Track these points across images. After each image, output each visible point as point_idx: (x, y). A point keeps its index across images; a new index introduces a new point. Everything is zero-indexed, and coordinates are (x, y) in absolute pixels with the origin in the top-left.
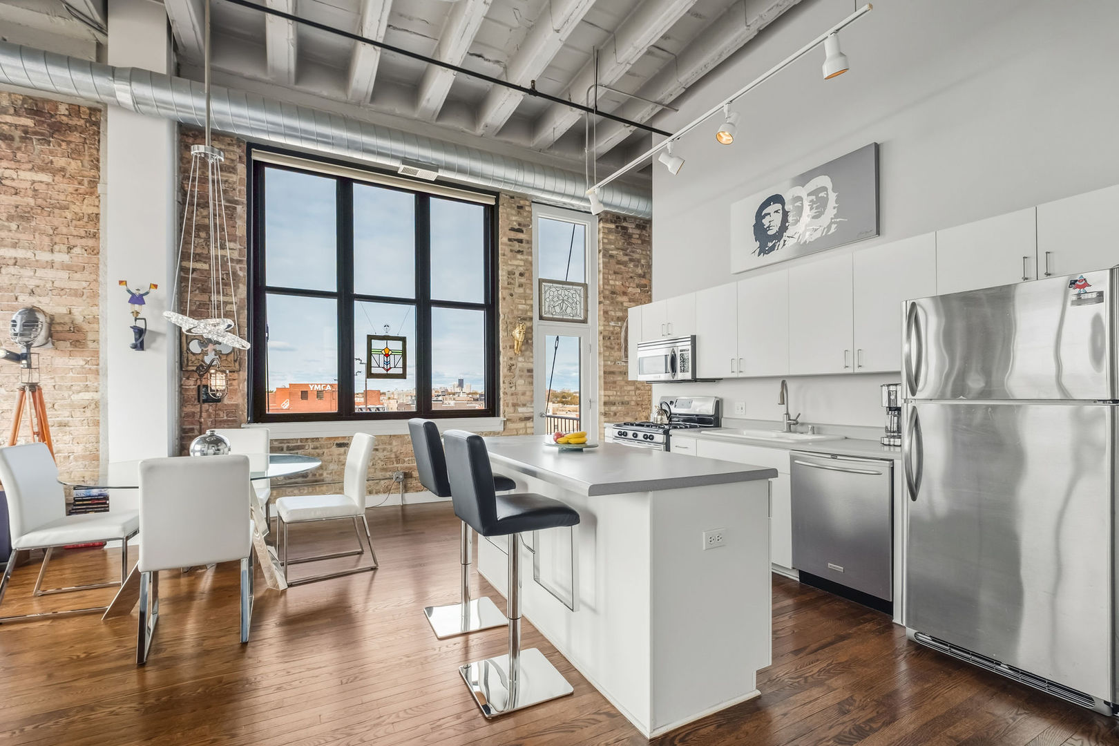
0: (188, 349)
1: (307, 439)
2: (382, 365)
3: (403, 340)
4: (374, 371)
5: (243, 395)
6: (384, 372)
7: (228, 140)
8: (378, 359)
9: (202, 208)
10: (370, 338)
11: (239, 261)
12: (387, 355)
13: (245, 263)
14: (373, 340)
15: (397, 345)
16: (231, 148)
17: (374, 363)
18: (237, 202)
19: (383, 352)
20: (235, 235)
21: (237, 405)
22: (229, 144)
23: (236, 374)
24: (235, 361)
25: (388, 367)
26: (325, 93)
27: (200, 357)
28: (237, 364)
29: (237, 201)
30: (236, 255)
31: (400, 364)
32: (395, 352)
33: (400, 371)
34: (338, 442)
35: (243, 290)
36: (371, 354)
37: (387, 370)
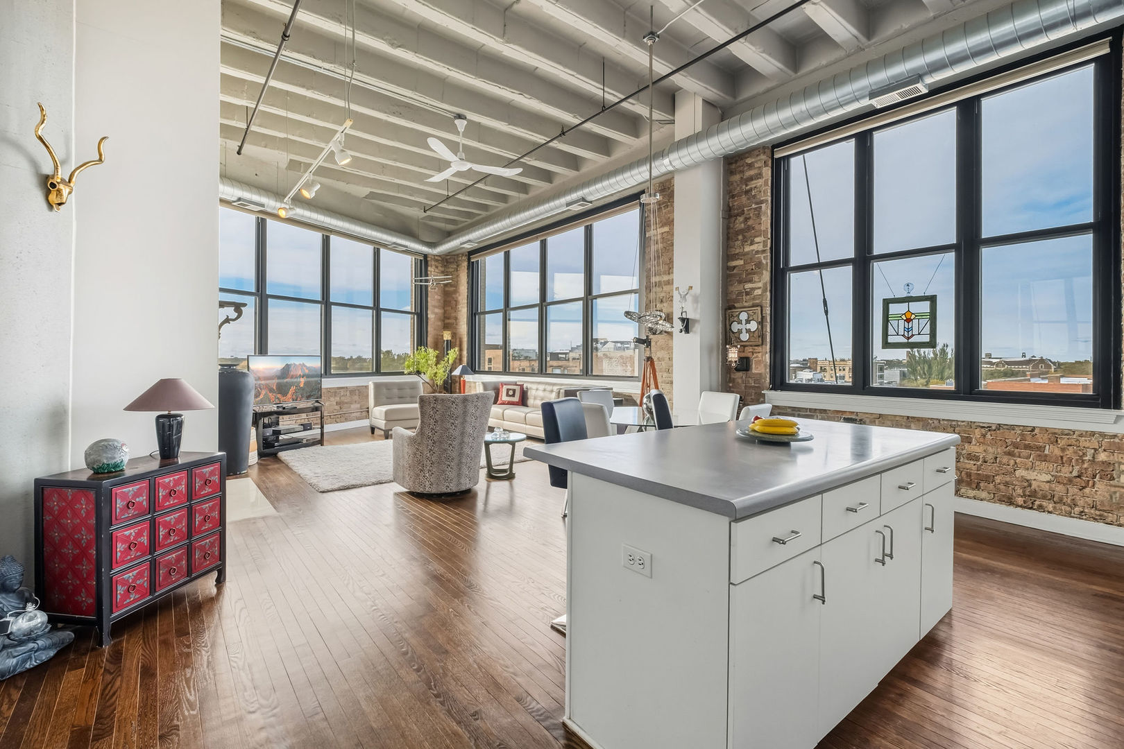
0: (730, 329)
1: (816, 409)
2: (901, 332)
3: (932, 299)
4: (891, 340)
5: (765, 366)
6: (903, 340)
7: (756, 152)
8: (897, 326)
9: (740, 216)
10: (887, 303)
11: (764, 251)
12: (908, 320)
13: (769, 251)
14: (890, 305)
15: (925, 307)
16: (759, 158)
17: (891, 331)
18: (762, 202)
19: (904, 317)
20: (761, 230)
21: (760, 374)
22: (757, 156)
23: (760, 348)
24: (759, 337)
25: (910, 334)
26: (824, 62)
27: (736, 335)
28: (760, 339)
29: (763, 200)
30: (760, 247)
31: (927, 330)
32: (920, 316)
33: (926, 339)
34: (846, 417)
35: (766, 276)
36: (888, 321)
37: (908, 338)
